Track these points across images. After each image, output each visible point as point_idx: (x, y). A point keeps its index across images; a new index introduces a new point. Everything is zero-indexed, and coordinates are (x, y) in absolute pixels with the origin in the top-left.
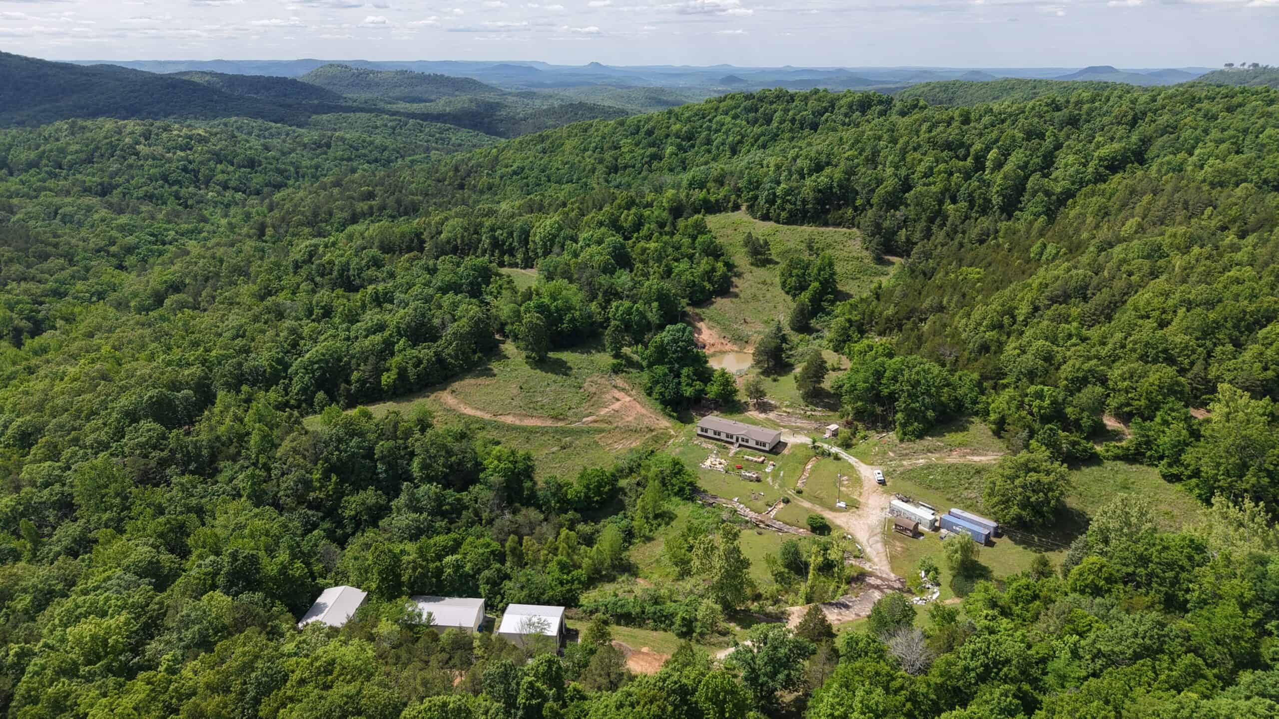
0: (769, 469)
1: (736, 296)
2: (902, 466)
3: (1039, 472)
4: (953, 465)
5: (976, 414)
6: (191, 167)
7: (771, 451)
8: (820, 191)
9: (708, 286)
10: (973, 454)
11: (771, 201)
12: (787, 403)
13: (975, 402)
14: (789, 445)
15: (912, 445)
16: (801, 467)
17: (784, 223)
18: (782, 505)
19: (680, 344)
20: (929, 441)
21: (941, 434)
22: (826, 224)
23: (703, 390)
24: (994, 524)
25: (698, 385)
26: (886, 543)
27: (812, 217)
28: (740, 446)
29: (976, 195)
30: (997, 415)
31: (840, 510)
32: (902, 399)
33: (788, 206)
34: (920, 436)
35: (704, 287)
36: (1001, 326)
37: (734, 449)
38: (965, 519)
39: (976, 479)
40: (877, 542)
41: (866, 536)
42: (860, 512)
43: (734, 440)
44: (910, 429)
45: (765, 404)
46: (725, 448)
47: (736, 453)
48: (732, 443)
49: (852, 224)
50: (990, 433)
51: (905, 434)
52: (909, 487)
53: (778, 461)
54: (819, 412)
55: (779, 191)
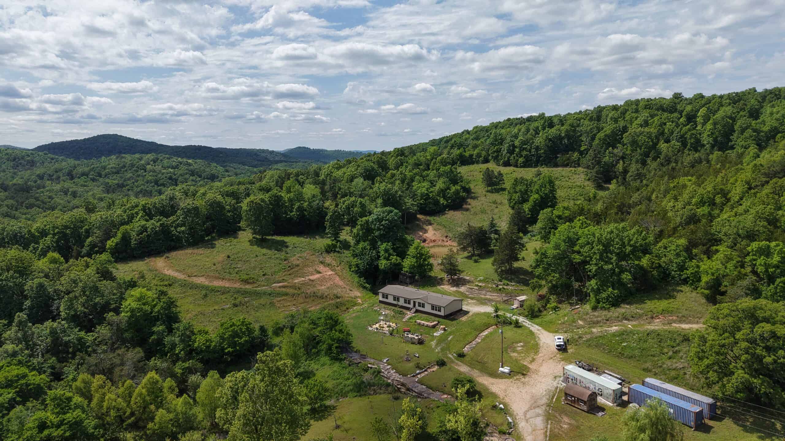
0: (438, 334)
1: (467, 210)
2: (592, 333)
3: (774, 324)
4: (653, 331)
5: (685, 282)
6: (174, 177)
7: (446, 317)
8: (550, 140)
9: (442, 201)
10: (680, 322)
11: (511, 151)
12: (482, 278)
13: (682, 268)
14: (471, 314)
15: (605, 313)
16: (474, 333)
17: (521, 167)
18: (436, 368)
19: (383, 222)
20: (625, 309)
21: (643, 302)
22: (556, 165)
23: (399, 264)
24: (710, 401)
25: (394, 259)
26: (548, 417)
27: (544, 161)
28: (417, 311)
29: (688, 136)
30: (710, 277)
31: (503, 376)
32: (594, 261)
33: (524, 153)
34: (616, 303)
35: (439, 202)
36: (712, 203)
37: (409, 314)
38: (665, 391)
39: (684, 348)
40: (538, 415)
41: (525, 408)
42: (527, 379)
43: (411, 306)
44: (604, 295)
45: (459, 279)
46: (401, 313)
47: (411, 318)
48: (408, 309)
49: (578, 164)
50: (704, 301)
51: (598, 302)
52: (596, 356)
53: (452, 326)
54: (511, 287)
55: (517, 143)
